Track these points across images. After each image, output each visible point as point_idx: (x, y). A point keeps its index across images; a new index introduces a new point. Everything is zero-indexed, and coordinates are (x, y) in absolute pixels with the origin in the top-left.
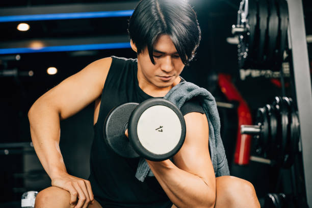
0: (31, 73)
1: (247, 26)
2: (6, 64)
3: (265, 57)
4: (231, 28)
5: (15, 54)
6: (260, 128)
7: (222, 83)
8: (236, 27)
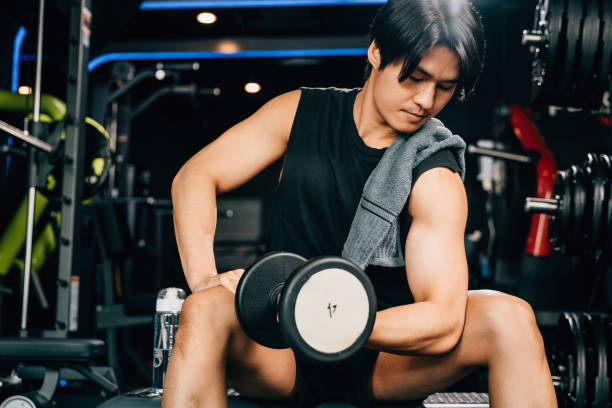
0: (216, 92)
1: (546, 32)
2: (177, 76)
3: (574, 86)
4: (521, 35)
5: (192, 61)
6: (558, 204)
7: (515, 120)
8: (530, 34)
